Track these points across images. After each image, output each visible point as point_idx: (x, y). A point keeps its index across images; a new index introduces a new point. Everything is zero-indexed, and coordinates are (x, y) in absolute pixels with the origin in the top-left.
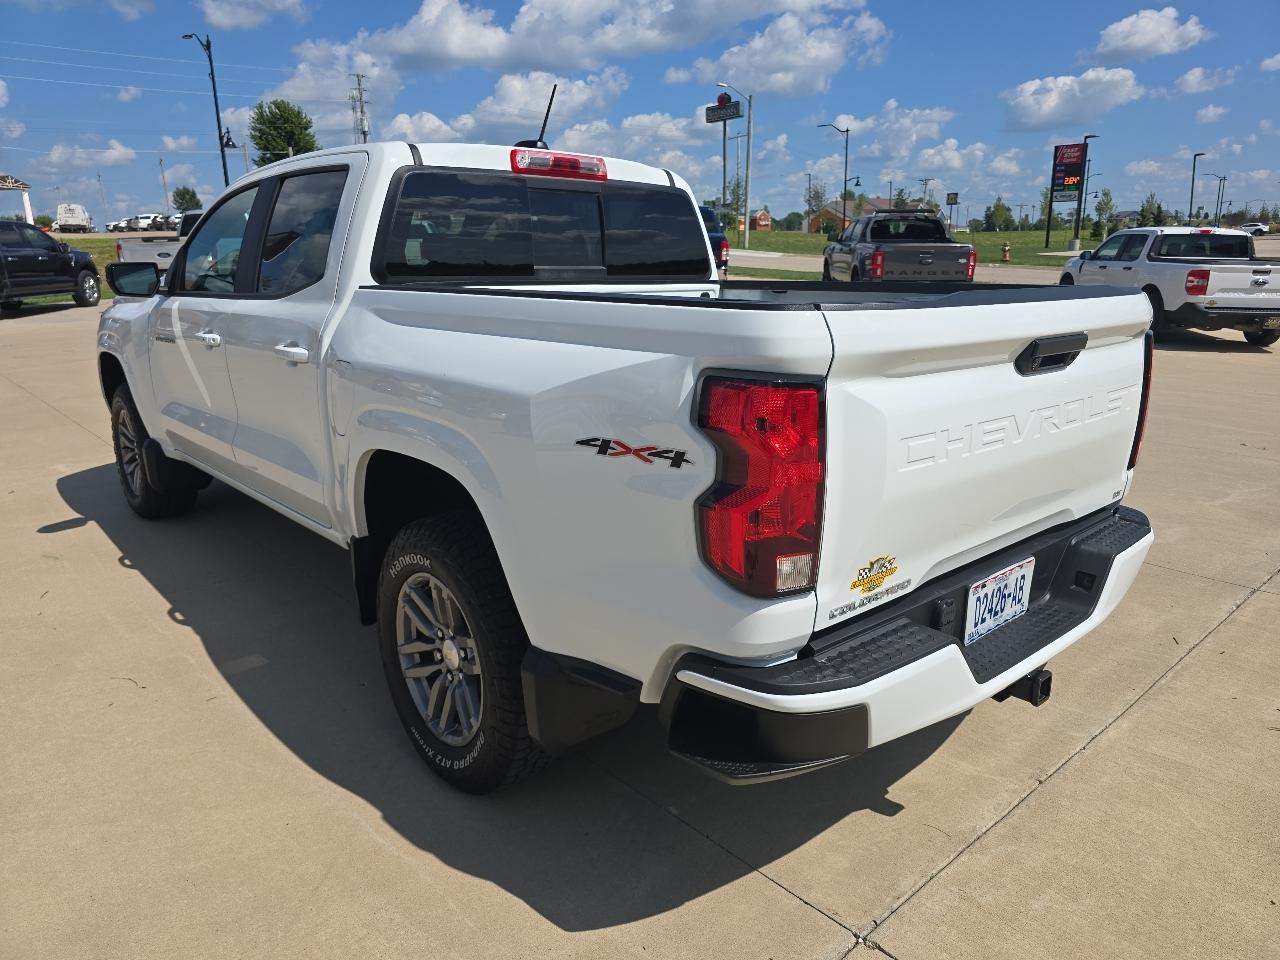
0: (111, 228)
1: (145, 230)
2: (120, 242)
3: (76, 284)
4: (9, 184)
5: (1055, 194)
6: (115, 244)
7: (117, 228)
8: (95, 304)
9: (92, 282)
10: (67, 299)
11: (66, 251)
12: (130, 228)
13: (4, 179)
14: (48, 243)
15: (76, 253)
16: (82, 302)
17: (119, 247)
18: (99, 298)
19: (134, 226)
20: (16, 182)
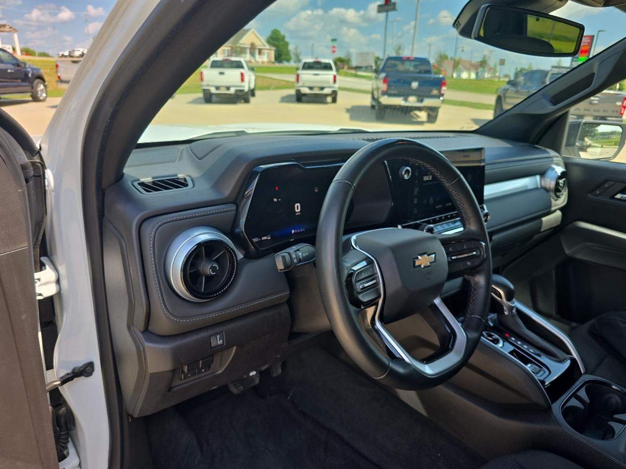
0: (61, 55)
1: (78, 57)
2: (58, 63)
3: (32, 87)
4: (7, 29)
6: (54, 64)
7: (63, 56)
8: (44, 100)
9: (42, 87)
10: (27, 97)
11: (25, 67)
12: (70, 56)
13: (4, 26)
14: (14, 62)
15: (33, 69)
16: (35, 99)
17: (57, 66)
18: (46, 97)
19: (72, 55)
20: (11, 28)
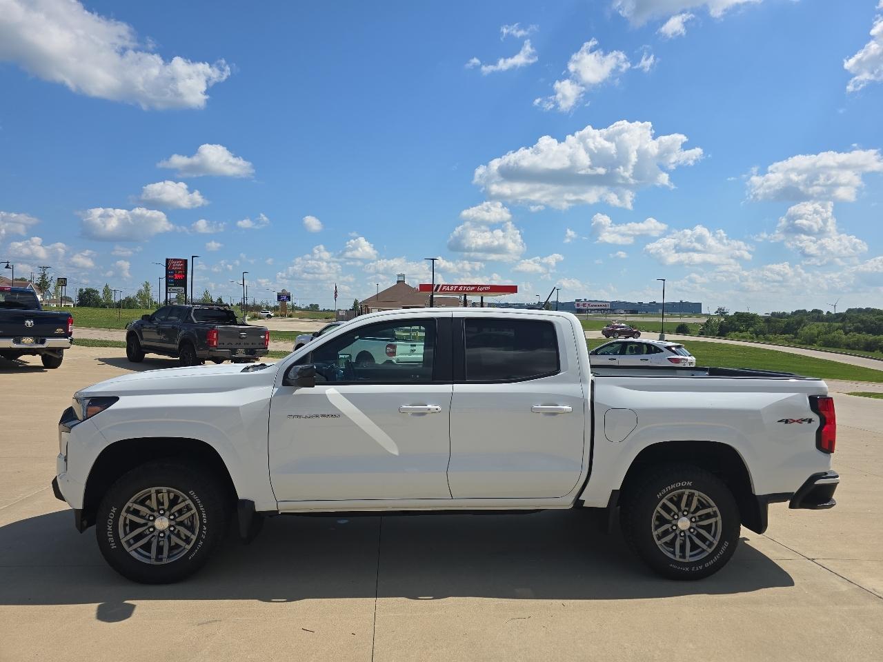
5: (169, 288)
